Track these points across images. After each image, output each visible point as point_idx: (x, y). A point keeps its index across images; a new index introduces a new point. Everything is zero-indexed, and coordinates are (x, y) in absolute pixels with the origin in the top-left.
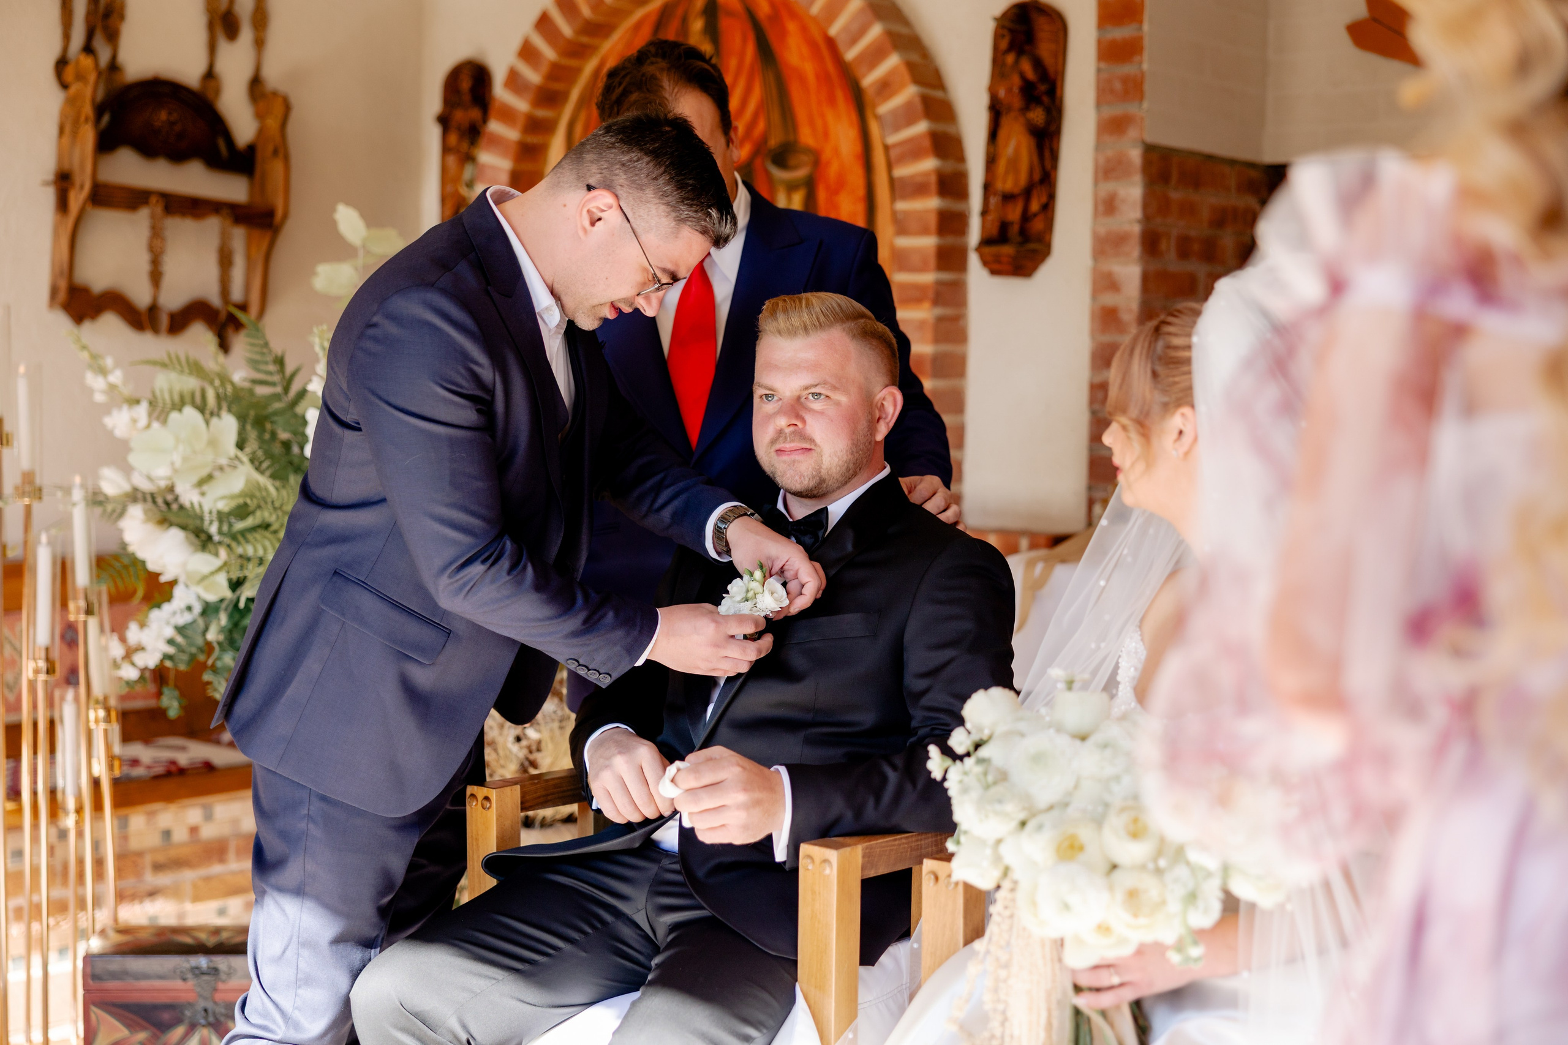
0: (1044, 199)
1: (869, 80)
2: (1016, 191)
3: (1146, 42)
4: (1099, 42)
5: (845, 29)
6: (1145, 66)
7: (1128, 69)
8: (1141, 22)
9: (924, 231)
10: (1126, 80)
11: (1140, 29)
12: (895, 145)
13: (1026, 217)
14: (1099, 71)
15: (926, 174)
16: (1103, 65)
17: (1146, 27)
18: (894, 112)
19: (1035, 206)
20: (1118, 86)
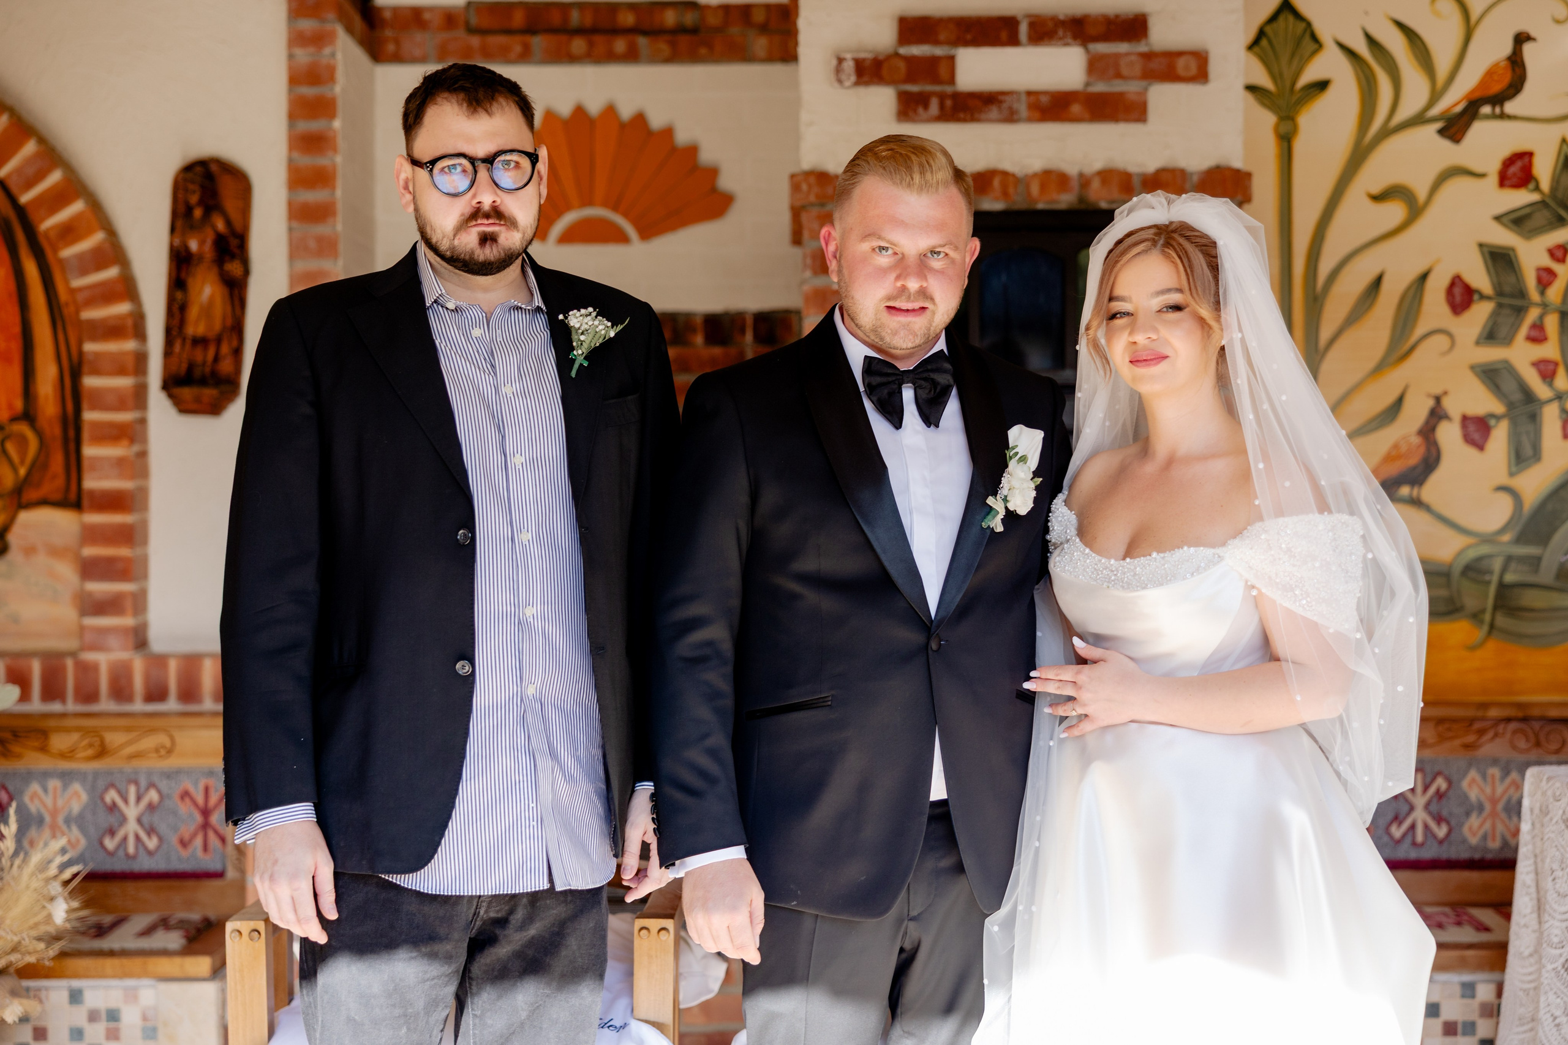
0: (235, 343)
1: (49, 224)
2: (211, 335)
3: (340, 207)
4: (290, 204)
5: (18, 171)
6: (339, 227)
7: (321, 229)
8: (334, 188)
9: (121, 371)
10: (320, 240)
11: (333, 194)
12: (80, 289)
13: (216, 359)
14: (290, 230)
15: (121, 317)
16: (295, 224)
17: (339, 193)
18: (80, 257)
19: (225, 349)
20: (312, 244)
